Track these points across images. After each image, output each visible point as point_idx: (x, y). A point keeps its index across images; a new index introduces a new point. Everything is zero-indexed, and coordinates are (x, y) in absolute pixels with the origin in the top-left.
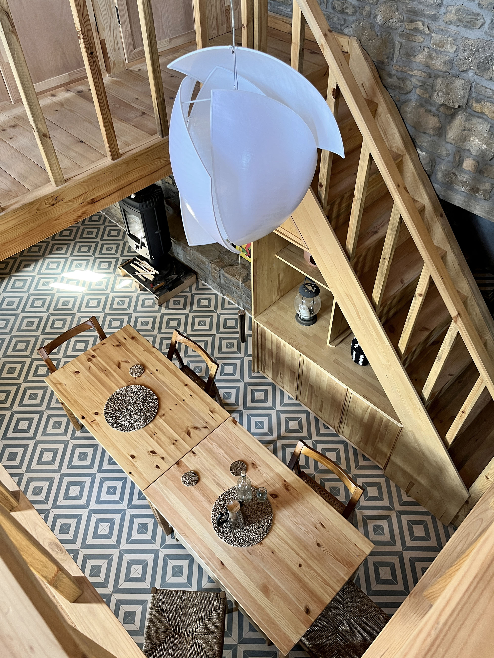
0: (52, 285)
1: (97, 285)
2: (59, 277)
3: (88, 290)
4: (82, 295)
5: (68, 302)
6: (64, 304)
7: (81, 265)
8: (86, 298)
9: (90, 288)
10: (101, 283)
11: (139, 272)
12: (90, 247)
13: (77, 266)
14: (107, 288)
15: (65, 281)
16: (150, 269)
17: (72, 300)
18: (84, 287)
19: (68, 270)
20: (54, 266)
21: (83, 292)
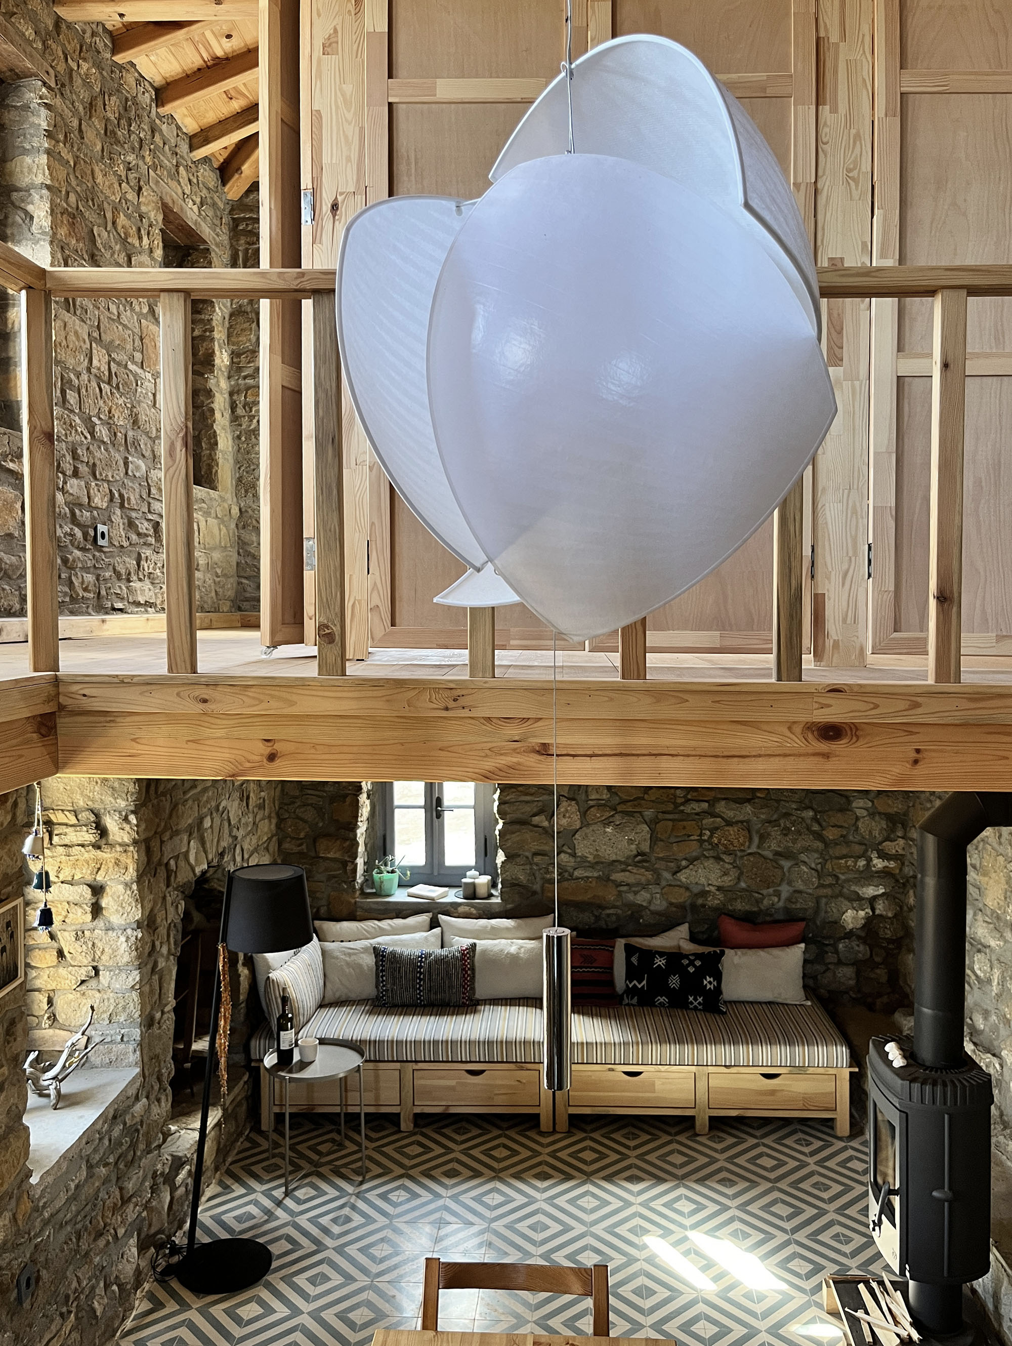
0: (648, 1240)
1: (748, 1296)
2: (679, 1233)
3: (717, 1295)
4: (695, 1296)
5: (651, 1293)
6: (637, 1292)
7: (746, 1236)
8: (701, 1308)
9: (724, 1294)
10: (761, 1298)
11: (867, 1313)
12: (798, 1212)
13: (734, 1234)
14: (766, 1315)
15: (685, 1247)
16: (900, 1319)
17: (664, 1294)
18: (715, 1282)
19: (709, 1230)
20: (686, 1207)
21: (701, 1291)
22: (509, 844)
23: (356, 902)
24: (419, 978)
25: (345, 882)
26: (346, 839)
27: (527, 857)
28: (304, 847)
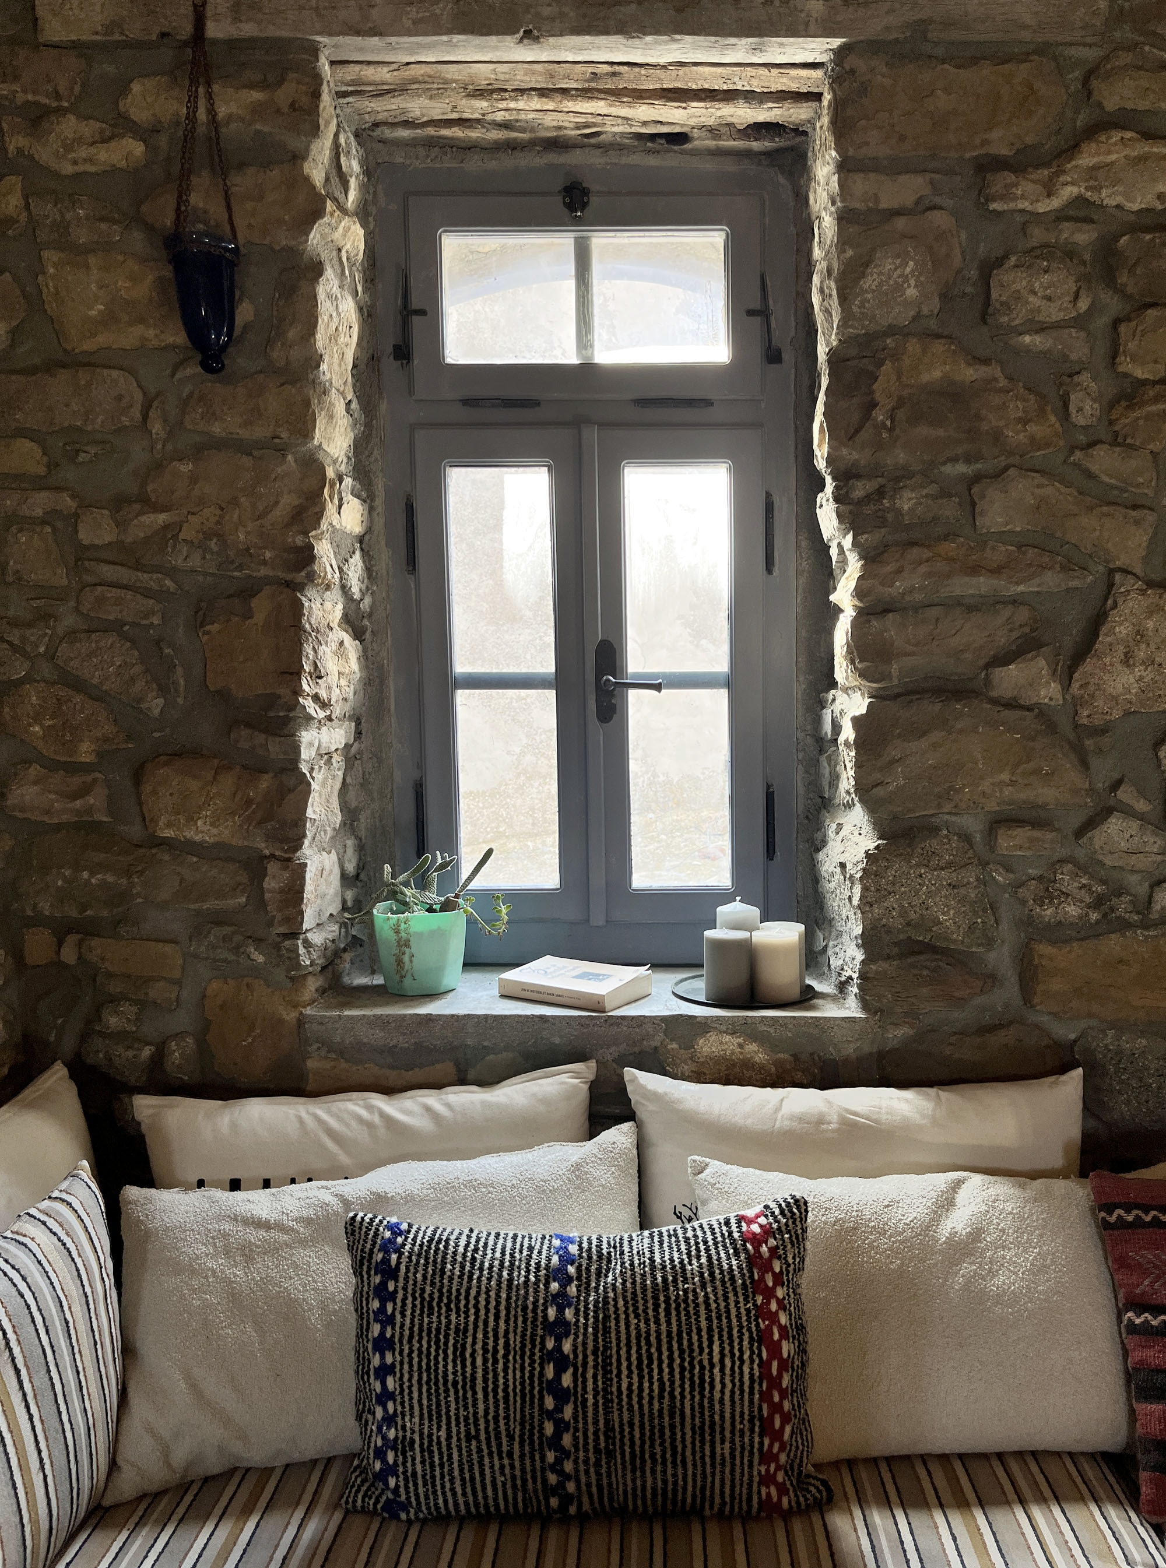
22: (897, 781)
23: (301, 1021)
24: (554, 1388)
25: (258, 942)
26: (256, 768)
27: (966, 838)
28: (96, 799)
